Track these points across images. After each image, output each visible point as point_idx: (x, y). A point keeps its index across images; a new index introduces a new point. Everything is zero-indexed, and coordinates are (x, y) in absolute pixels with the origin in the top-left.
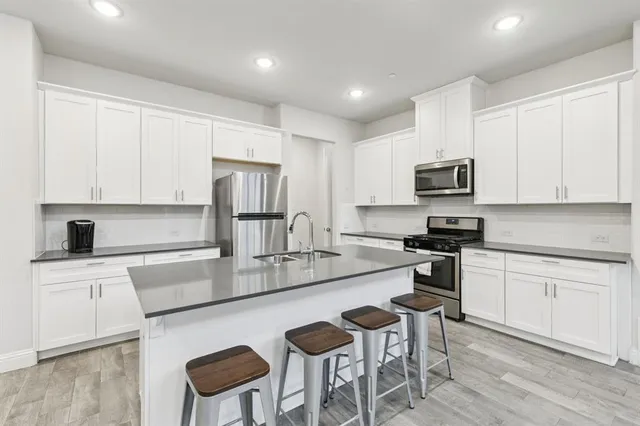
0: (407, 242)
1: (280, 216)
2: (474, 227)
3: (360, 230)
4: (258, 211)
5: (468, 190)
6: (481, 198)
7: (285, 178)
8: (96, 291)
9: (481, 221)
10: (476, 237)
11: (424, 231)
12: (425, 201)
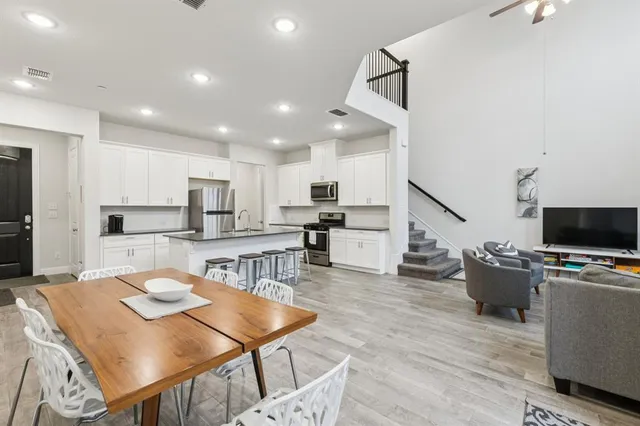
0: (305, 227)
1: (230, 213)
2: (339, 218)
3: (283, 223)
4: (215, 210)
5: (335, 198)
6: (341, 203)
7: (233, 191)
8: (131, 252)
9: (343, 215)
10: (340, 223)
11: (318, 221)
12: (317, 204)
